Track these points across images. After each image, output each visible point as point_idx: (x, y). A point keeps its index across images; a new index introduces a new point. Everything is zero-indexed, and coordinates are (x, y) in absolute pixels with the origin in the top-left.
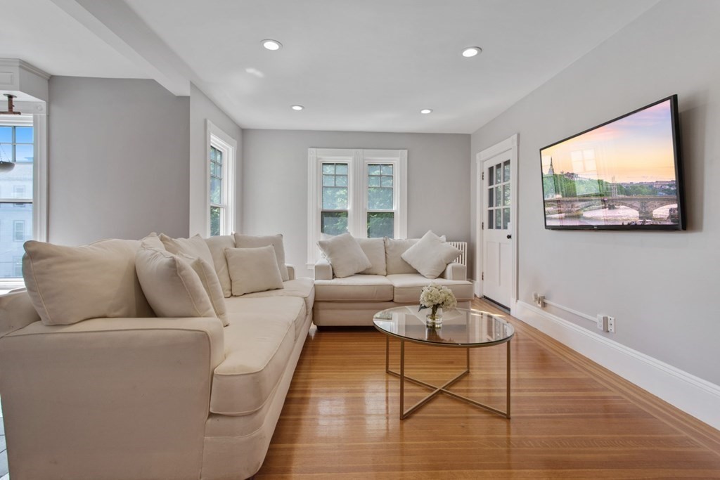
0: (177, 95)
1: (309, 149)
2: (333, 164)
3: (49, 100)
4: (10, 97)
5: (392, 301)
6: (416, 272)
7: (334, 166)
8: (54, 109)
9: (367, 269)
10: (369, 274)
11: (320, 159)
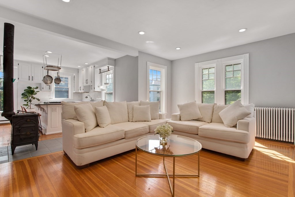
0: (135, 56)
1: (195, 64)
2: (207, 68)
3: (115, 65)
4: (100, 69)
5: (198, 134)
6: (222, 122)
7: (207, 70)
8: (116, 67)
9: (198, 118)
10: (200, 121)
11: (201, 67)
